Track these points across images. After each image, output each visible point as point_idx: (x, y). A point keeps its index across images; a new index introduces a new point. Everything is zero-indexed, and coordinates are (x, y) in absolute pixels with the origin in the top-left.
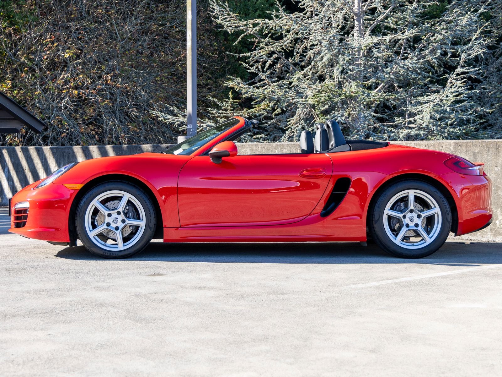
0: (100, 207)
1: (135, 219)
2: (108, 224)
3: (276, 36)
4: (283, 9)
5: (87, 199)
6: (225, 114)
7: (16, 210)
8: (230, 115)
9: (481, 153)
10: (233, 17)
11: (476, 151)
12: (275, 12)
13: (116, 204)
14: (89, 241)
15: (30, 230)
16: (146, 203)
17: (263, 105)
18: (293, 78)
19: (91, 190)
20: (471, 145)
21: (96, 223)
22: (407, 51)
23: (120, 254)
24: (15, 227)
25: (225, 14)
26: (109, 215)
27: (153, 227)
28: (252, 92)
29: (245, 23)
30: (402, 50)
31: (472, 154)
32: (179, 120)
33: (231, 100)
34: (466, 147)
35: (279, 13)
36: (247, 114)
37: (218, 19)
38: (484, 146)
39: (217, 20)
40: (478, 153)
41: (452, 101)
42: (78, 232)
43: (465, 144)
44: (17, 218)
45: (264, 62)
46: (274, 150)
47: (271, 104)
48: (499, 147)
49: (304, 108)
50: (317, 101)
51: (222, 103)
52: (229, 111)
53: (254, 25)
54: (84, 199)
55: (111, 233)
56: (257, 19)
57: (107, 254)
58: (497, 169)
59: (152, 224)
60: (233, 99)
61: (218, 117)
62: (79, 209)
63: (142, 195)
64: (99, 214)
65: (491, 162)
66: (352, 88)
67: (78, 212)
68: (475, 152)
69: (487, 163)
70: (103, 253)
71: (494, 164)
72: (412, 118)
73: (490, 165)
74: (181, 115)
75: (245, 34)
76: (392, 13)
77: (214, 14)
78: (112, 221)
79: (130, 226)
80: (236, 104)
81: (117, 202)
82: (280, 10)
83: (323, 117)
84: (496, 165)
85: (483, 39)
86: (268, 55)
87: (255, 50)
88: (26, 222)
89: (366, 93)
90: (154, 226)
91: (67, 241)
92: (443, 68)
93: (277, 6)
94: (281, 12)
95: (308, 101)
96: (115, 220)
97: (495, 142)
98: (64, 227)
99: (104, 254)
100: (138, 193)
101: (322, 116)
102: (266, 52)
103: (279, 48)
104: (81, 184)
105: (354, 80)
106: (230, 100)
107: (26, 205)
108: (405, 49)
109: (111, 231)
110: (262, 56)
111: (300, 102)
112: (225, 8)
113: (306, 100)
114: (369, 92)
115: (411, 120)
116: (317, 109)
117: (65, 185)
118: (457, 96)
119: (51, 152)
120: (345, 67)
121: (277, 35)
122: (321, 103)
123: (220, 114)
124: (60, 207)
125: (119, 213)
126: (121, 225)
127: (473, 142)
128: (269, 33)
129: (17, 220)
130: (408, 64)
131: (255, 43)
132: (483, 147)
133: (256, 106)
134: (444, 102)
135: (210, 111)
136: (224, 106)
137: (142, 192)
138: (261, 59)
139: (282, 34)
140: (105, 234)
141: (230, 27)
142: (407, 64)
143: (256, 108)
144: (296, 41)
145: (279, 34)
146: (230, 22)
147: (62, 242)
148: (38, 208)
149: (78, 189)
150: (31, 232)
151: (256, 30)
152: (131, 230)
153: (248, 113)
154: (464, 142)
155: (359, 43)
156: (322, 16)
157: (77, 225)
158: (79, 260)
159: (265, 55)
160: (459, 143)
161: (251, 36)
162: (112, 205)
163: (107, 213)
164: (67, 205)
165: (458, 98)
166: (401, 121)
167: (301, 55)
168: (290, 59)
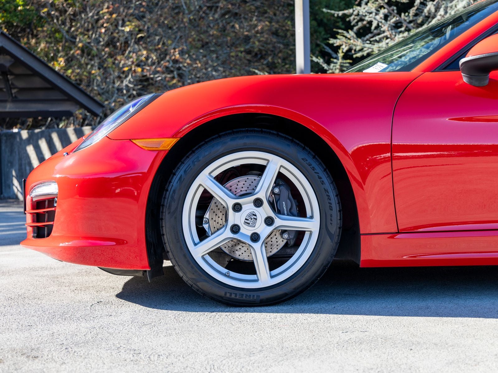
0: (216, 190)
1: (293, 215)
2: (235, 229)
5: (185, 171)
7: (34, 200)
13: (249, 182)
14: (192, 267)
15: (61, 245)
16: (320, 178)
19: (194, 152)
21: (206, 226)
23: (264, 296)
24: (33, 237)
26: (237, 208)
27: (337, 234)
33: (340, 61)
42: (168, 247)
44: (38, 218)
51: (329, 65)
54: (180, 173)
55: (240, 247)
57: (233, 296)
59: (335, 227)
60: (343, 59)
62: (169, 194)
63: (310, 160)
64: (212, 205)
67: (166, 202)
70: (226, 294)
78: (243, 220)
79: (283, 232)
80: (347, 66)
81: (252, 178)
88: (52, 225)
90: (338, 230)
91: (143, 268)
96: (251, 219)
98: (135, 235)
99: (228, 295)
100: (301, 155)
104: (173, 137)
106: (338, 60)
107: (52, 189)
109: (240, 242)
117: (134, 141)
124: (125, 194)
125: (258, 203)
126: (264, 230)
129: (38, 221)
136: (331, 69)
137: (309, 153)
140: (226, 251)
147: (132, 269)
148: (78, 197)
149: (165, 151)
150: (65, 248)
152: (285, 241)
157: (165, 233)
158: (172, 310)
162: (241, 185)
163: (231, 202)
164: (139, 189)
167: (417, 9)
168: (403, 14)
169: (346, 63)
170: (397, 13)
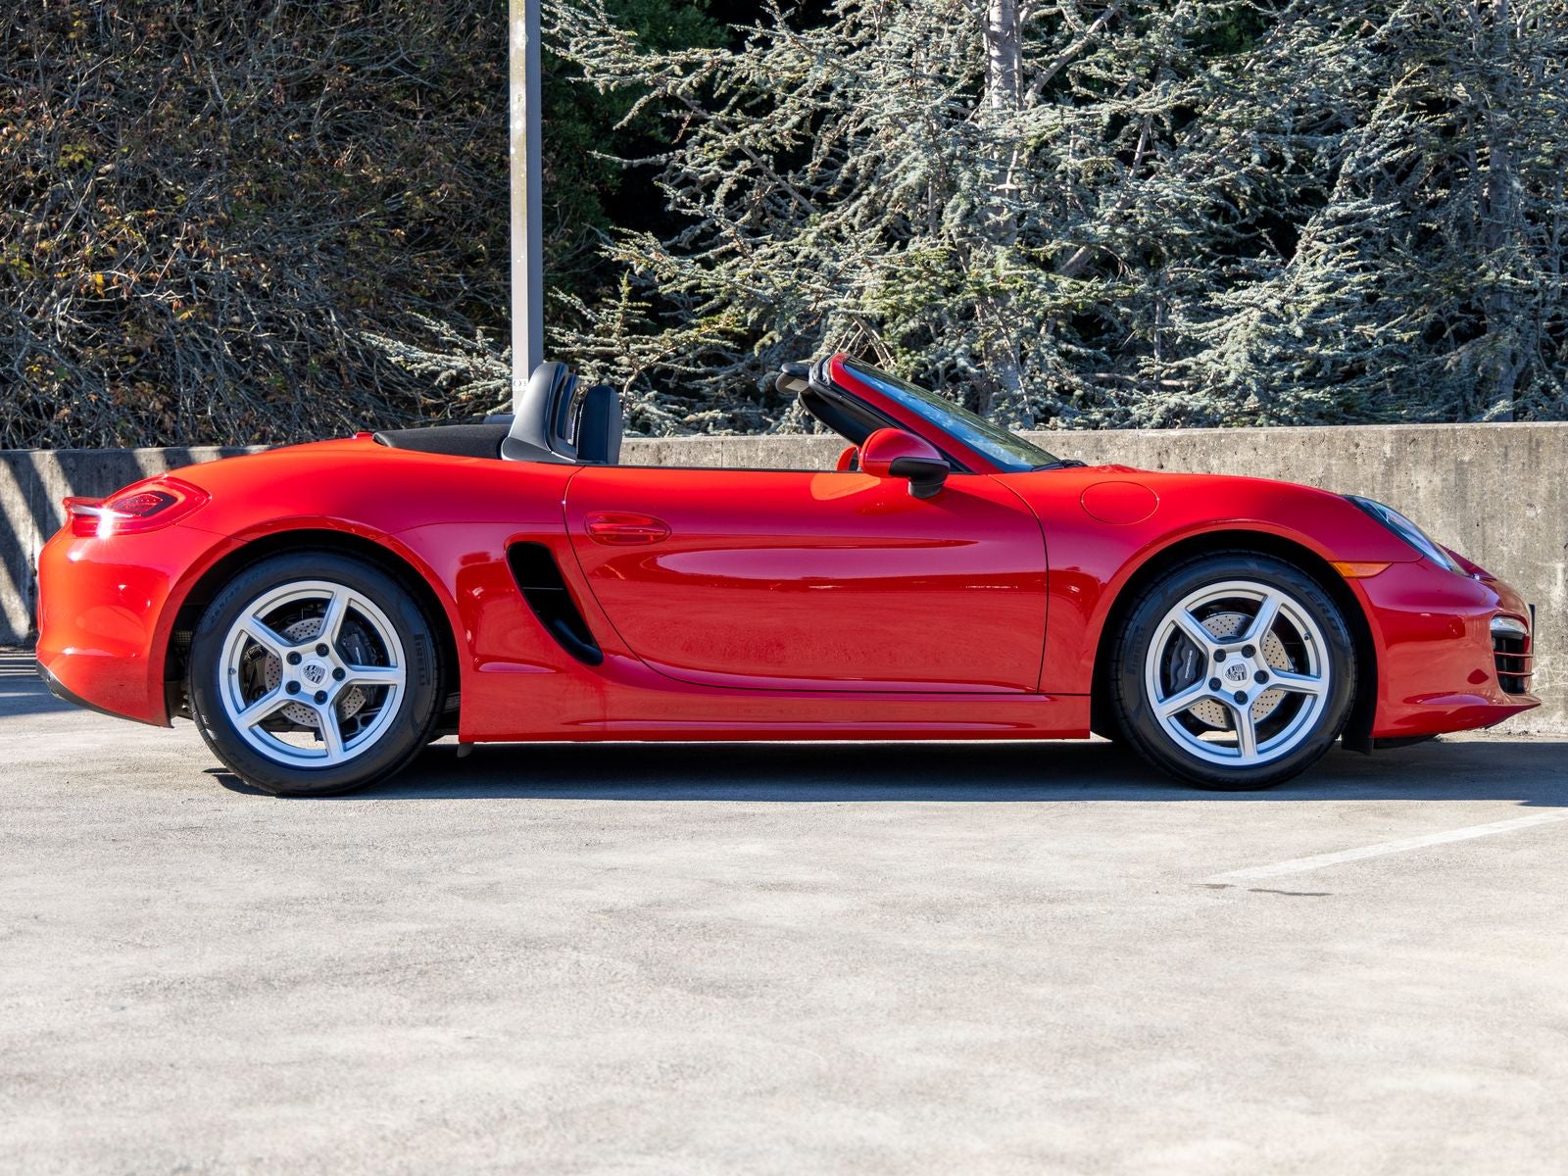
3: (754, 102)
4: (787, 20)
6: (603, 344)
8: (619, 348)
9: (1481, 465)
10: (617, 43)
11: (1466, 458)
12: (760, 28)
17: (724, 320)
18: (801, 236)
20: (1448, 440)
22: (1154, 151)
25: (591, 33)
28: (693, 278)
29: (658, 59)
30: (1138, 149)
31: (1452, 466)
32: (453, 364)
33: (624, 302)
34: (1434, 447)
35: (775, 30)
36: (673, 345)
37: (566, 46)
38: (1490, 442)
39: (561, 52)
40: (1470, 463)
41: (1315, 304)
43: (1431, 437)
45: (708, 182)
46: (807, 458)
47: (752, 316)
48: (1538, 444)
49: (846, 326)
50: (892, 306)
51: (597, 311)
52: (615, 335)
53: (688, 68)
56: (697, 50)
58: (1531, 513)
60: (631, 298)
61: (583, 355)
65: (1513, 491)
66: (999, 264)
68: (1462, 462)
69: (1501, 495)
71: (1523, 497)
72: (1191, 359)
73: (1511, 499)
74: (462, 348)
75: (653, 95)
76: (1107, 35)
77: (552, 31)
80: (640, 315)
82: (776, 23)
83: (908, 357)
84: (1529, 501)
85: (1404, 115)
86: (724, 161)
87: (682, 145)
89: (1041, 283)
92: (1264, 204)
93: (768, 10)
94: (779, 26)
95: (864, 305)
97: (1525, 429)
101: (904, 354)
102: (718, 154)
103: (763, 141)
105: (1002, 241)
106: (620, 300)
108: (1148, 146)
110: (707, 163)
111: (840, 309)
112: (593, 14)
113: (857, 304)
114: (1052, 276)
115: (1190, 364)
116: (888, 331)
118: (1329, 290)
119: (59, 468)
120: (976, 199)
121: (758, 99)
122: (904, 311)
123: (588, 345)
127: (1454, 431)
128: (731, 91)
130: (1166, 191)
131: (684, 125)
132: (1488, 445)
133: (702, 321)
134: (1291, 308)
135: (557, 337)
136: (603, 322)
138: (702, 173)
139: (772, 96)
141: (606, 71)
142: (1164, 193)
143: (699, 326)
144: (818, 118)
145: (765, 97)
146: (607, 58)
151: (690, 84)
153: (675, 343)
154: (1427, 432)
155: (1015, 127)
156: (912, 42)
159: (715, 162)
160: (1410, 433)
161: (672, 101)
165: (1332, 295)
166: (1160, 368)
167: (824, 164)
168: (791, 174)
169: (638, 308)
170: (777, 171)
